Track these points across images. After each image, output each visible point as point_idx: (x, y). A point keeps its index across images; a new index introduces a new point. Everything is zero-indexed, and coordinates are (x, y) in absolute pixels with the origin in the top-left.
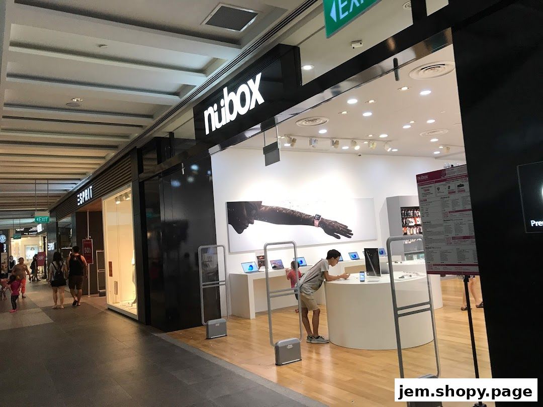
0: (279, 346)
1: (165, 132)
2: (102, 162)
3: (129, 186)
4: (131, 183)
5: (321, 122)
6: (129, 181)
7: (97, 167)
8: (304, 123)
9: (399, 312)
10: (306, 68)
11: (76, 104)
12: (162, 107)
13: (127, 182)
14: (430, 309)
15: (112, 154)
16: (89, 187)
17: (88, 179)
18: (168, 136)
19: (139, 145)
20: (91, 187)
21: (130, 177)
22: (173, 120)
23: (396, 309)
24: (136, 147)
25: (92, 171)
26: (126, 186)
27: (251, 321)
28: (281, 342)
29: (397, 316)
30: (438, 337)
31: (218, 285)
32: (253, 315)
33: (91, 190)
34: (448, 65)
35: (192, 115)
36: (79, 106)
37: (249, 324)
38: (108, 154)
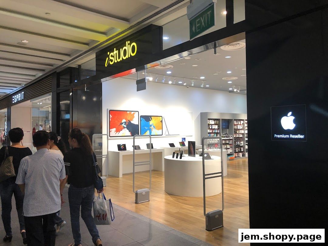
0: (138, 193)
1: (76, 65)
2: (33, 78)
3: (50, 95)
4: (51, 93)
5: (169, 67)
6: (50, 92)
7: (29, 81)
8: (159, 67)
9: (206, 177)
10: (165, 38)
11: (24, 44)
12: (77, 51)
13: (49, 92)
14: (222, 176)
15: (40, 74)
16: (21, 92)
17: (21, 87)
18: (78, 67)
19: (58, 71)
20: (23, 93)
21: (51, 89)
22: (82, 58)
23: (204, 175)
24: (56, 71)
25: (25, 83)
26: (48, 94)
27: (120, 179)
28: (139, 191)
29: (204, 179)
30: (225, 191)
31: (101, 157)
32: (121, 176)
33: (23, 94)
34: (241, 44)
35: (95, 56)
36: (25, 45)
37: (119, 180)
38: (37, 74)
